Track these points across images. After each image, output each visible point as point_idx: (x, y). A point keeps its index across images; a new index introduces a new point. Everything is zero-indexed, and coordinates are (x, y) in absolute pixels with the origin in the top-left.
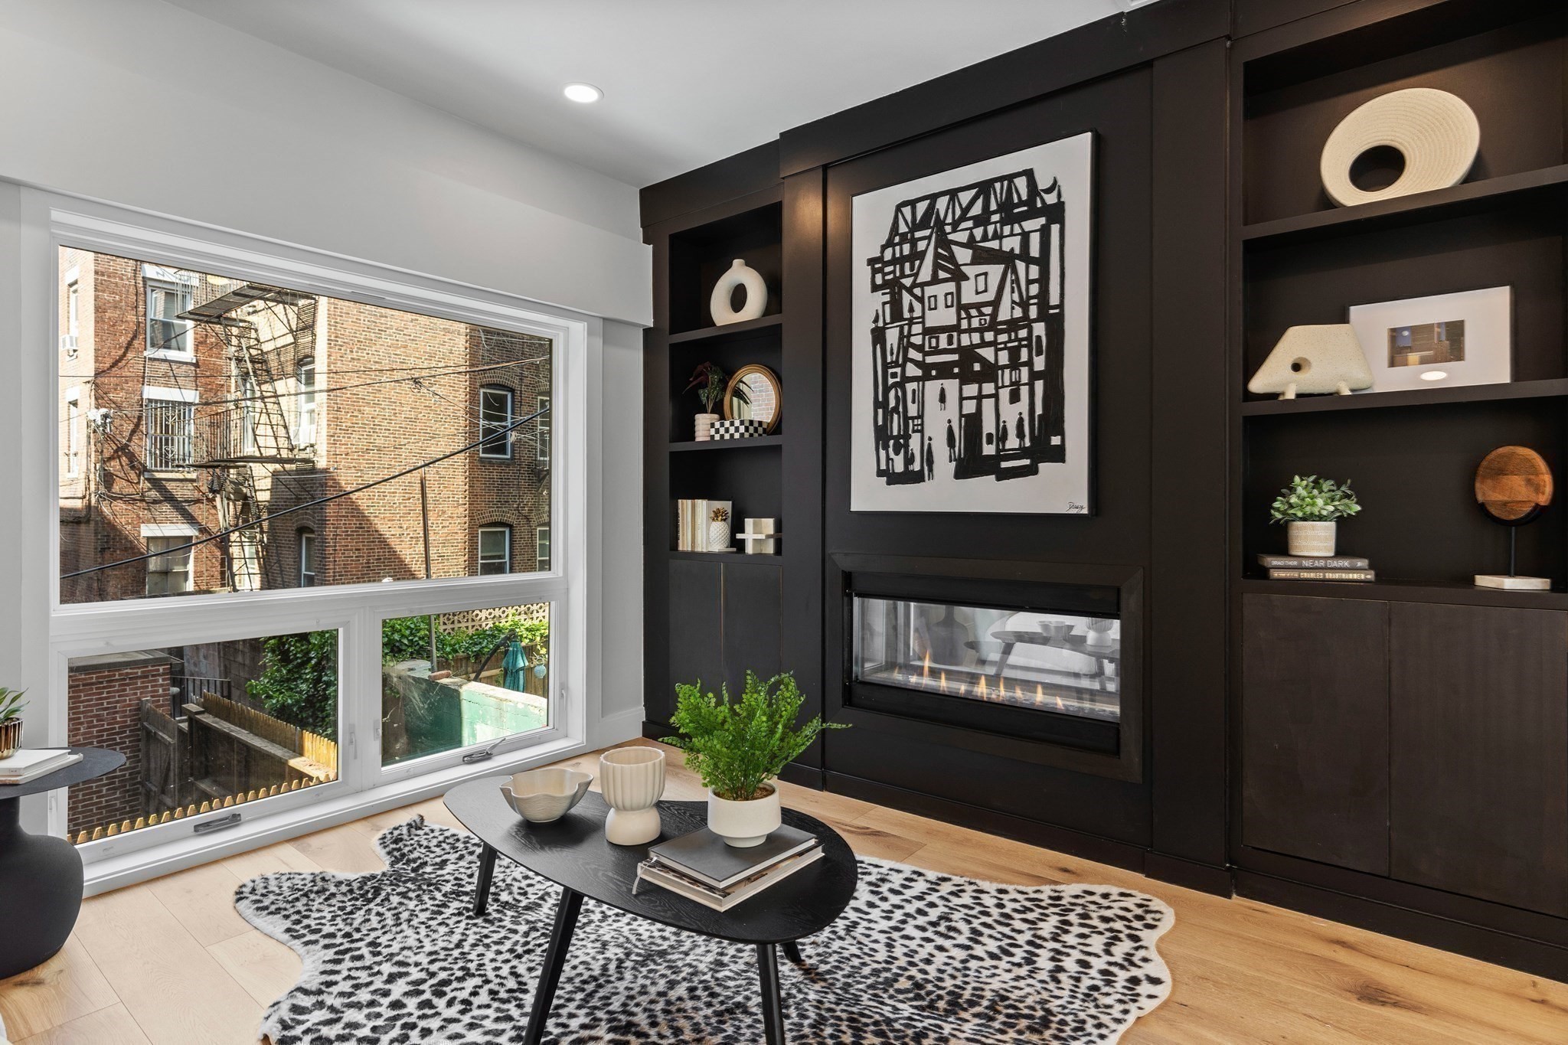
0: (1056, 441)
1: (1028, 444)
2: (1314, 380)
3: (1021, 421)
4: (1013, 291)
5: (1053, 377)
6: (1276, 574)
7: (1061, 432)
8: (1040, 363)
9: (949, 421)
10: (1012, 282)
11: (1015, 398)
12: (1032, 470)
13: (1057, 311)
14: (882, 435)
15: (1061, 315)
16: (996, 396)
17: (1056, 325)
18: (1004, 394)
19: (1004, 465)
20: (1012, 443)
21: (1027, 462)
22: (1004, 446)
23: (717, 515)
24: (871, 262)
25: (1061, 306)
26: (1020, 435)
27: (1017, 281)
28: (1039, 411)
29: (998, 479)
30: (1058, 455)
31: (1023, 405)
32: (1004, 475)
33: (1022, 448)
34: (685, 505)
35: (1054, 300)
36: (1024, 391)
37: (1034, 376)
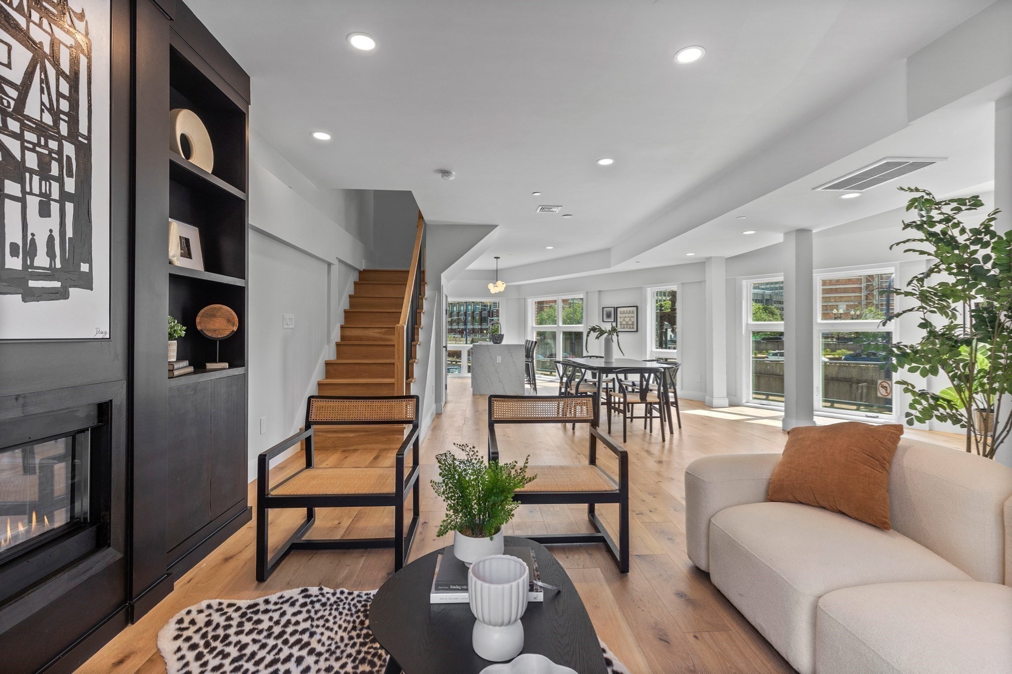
0: (84, 267)
1: (58, 265)
3: (51, 239)
4: (42, 92)
7: (89, 261)
8: (70, 185)
10: (42, 81)
11: (45, 211)
12: (61, 294)
13: (86, 142)
15: (89, 146)
16: (23, 201)
17: (84, 151)
18: (33, 203)
19: (32, 284)
20: (42, 260)
21: (57, 284)
22: (32, 261)
25: (89, 138)
26: (51, 253)
27: (45, 81)
28: (69, 233)
29: (24, 300)
30: (86, 282)
31: (53, 222)
32: (30, 295)
33: (52, 268)
35: (83, 129)
36: (55, 207)
37: (64, 197)
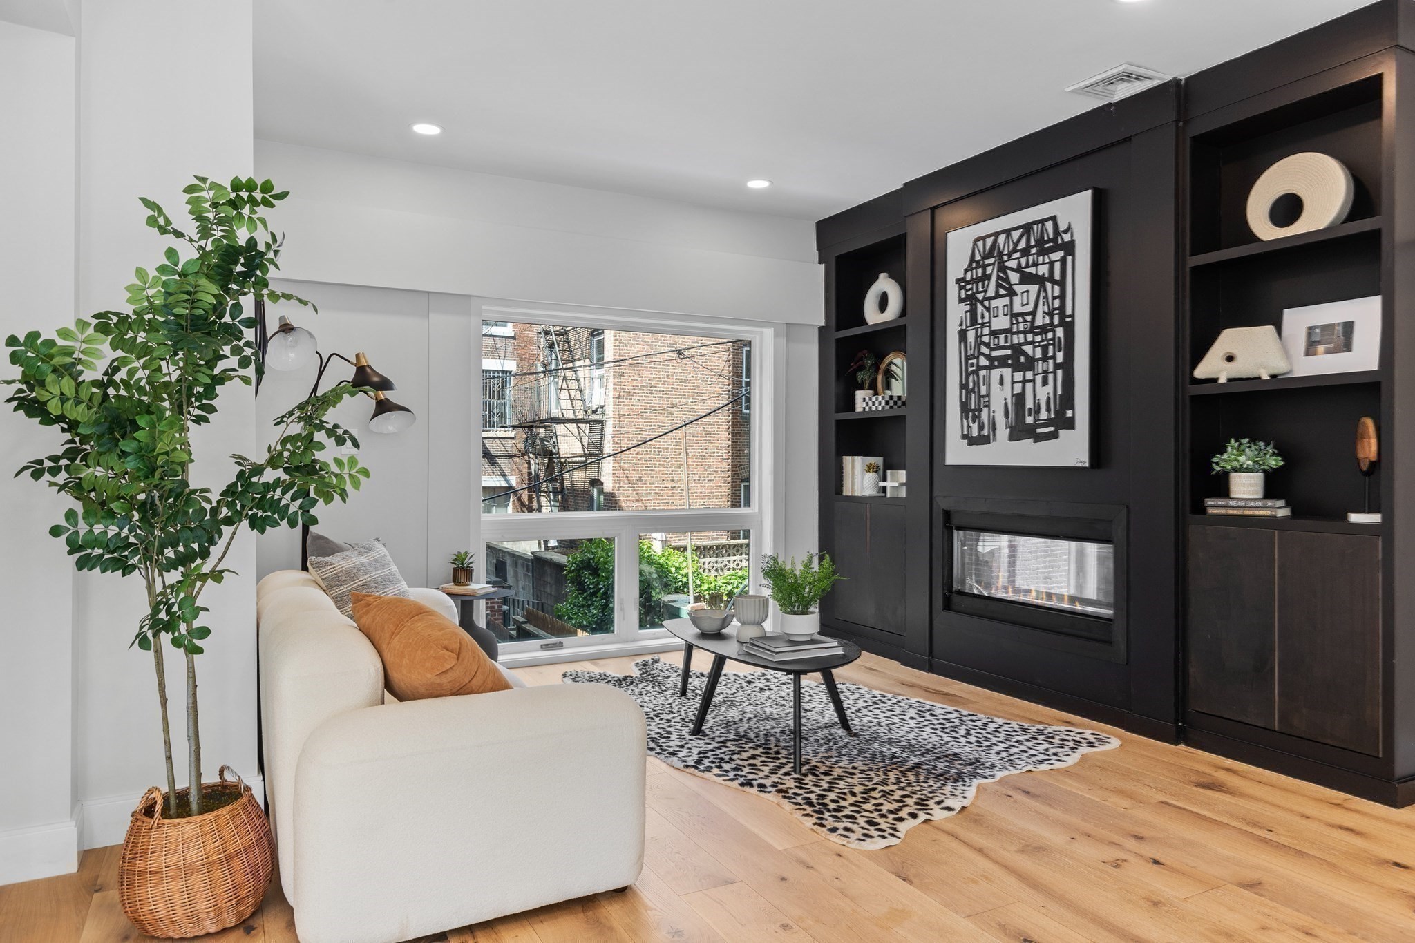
0: (1069, 413)
1: (1053, 416)
2: (1241, 368)
3: (1049, 398)
4: (1044, 305)
5: (1068, 366)
6: (1211, 511)
7: (1072, 408)
8: (1060, 357)
9: (1005, 399)
10: (1044, 298)
11: (1045, 383)
12: (1054, 435)
13: (1070, 319)
14: (965, 408)
15: (1072, 323)
16: (1033, 381)
17: (1069, 328)
18: (1039, 379)
19: (1039, 431)
20: (1044, 415)
21: (1052, 429)
22: (1038, 417)
23: (870, 468)
24: (959, 281)
25: (1072, 316)
26: (1048, 410)
27: (1046, 297)
28: (1059, 392)
29: (1035, 442)
30: (1070, 424)
31: (1049, 388)
32: (1039, 438)
33: (1049, 419)
34: (847, 460)
35: (1069, 312)
36: (1051, 376)
37: (1057, 366)
